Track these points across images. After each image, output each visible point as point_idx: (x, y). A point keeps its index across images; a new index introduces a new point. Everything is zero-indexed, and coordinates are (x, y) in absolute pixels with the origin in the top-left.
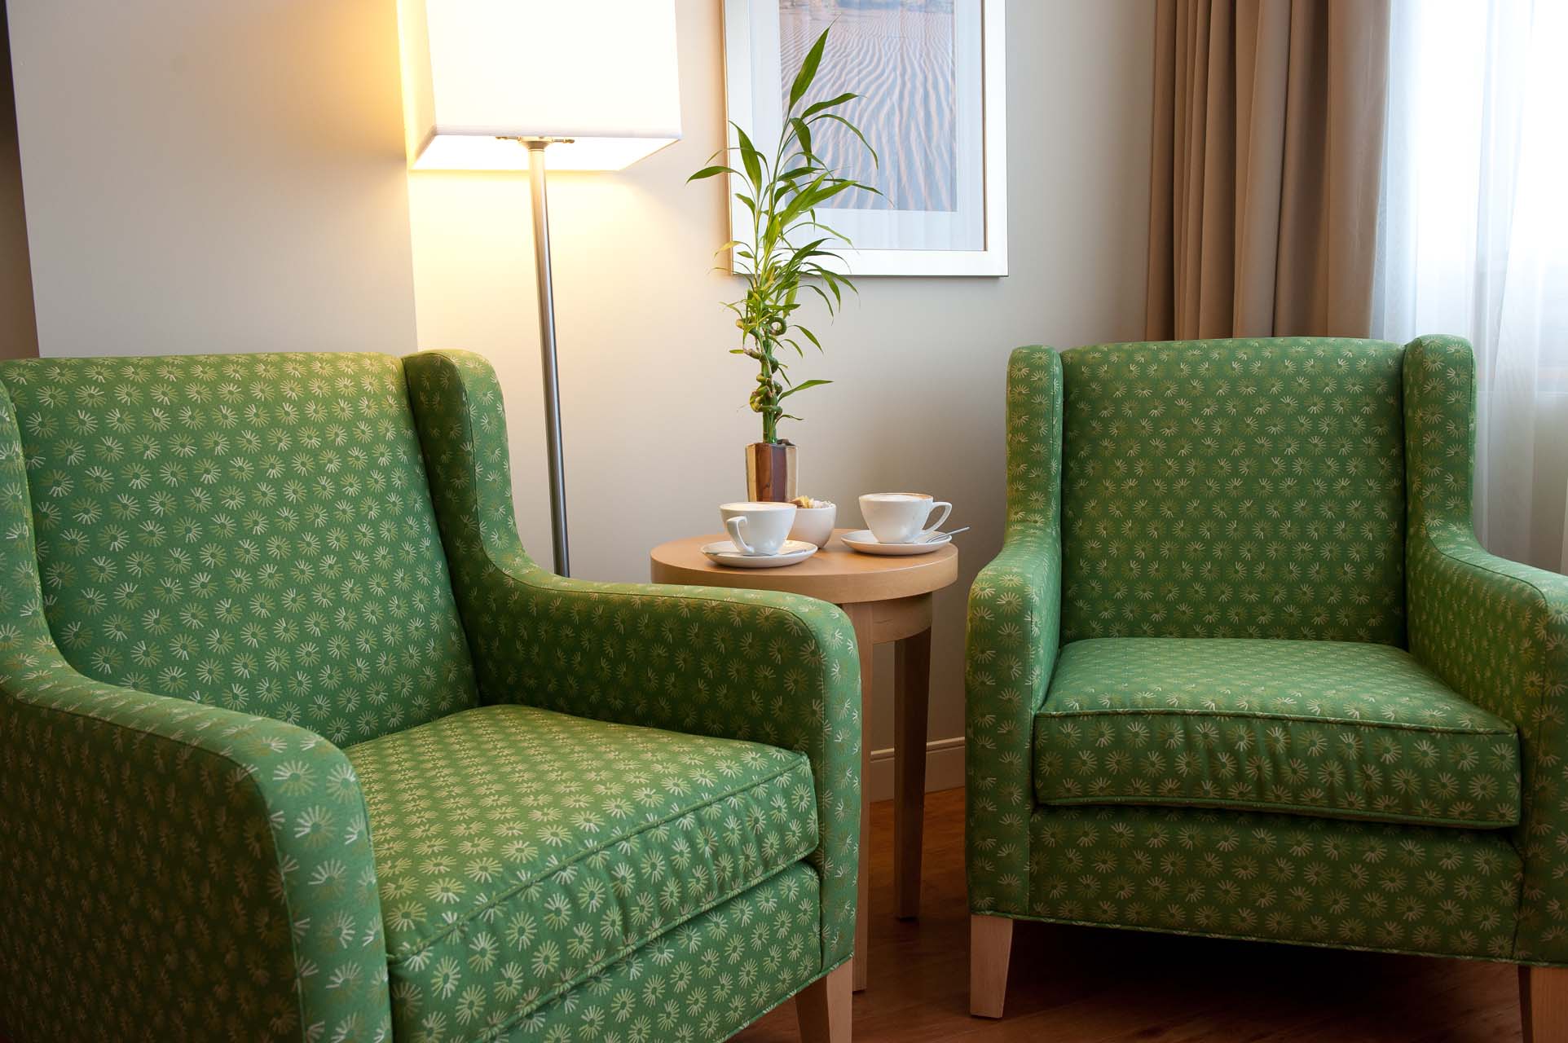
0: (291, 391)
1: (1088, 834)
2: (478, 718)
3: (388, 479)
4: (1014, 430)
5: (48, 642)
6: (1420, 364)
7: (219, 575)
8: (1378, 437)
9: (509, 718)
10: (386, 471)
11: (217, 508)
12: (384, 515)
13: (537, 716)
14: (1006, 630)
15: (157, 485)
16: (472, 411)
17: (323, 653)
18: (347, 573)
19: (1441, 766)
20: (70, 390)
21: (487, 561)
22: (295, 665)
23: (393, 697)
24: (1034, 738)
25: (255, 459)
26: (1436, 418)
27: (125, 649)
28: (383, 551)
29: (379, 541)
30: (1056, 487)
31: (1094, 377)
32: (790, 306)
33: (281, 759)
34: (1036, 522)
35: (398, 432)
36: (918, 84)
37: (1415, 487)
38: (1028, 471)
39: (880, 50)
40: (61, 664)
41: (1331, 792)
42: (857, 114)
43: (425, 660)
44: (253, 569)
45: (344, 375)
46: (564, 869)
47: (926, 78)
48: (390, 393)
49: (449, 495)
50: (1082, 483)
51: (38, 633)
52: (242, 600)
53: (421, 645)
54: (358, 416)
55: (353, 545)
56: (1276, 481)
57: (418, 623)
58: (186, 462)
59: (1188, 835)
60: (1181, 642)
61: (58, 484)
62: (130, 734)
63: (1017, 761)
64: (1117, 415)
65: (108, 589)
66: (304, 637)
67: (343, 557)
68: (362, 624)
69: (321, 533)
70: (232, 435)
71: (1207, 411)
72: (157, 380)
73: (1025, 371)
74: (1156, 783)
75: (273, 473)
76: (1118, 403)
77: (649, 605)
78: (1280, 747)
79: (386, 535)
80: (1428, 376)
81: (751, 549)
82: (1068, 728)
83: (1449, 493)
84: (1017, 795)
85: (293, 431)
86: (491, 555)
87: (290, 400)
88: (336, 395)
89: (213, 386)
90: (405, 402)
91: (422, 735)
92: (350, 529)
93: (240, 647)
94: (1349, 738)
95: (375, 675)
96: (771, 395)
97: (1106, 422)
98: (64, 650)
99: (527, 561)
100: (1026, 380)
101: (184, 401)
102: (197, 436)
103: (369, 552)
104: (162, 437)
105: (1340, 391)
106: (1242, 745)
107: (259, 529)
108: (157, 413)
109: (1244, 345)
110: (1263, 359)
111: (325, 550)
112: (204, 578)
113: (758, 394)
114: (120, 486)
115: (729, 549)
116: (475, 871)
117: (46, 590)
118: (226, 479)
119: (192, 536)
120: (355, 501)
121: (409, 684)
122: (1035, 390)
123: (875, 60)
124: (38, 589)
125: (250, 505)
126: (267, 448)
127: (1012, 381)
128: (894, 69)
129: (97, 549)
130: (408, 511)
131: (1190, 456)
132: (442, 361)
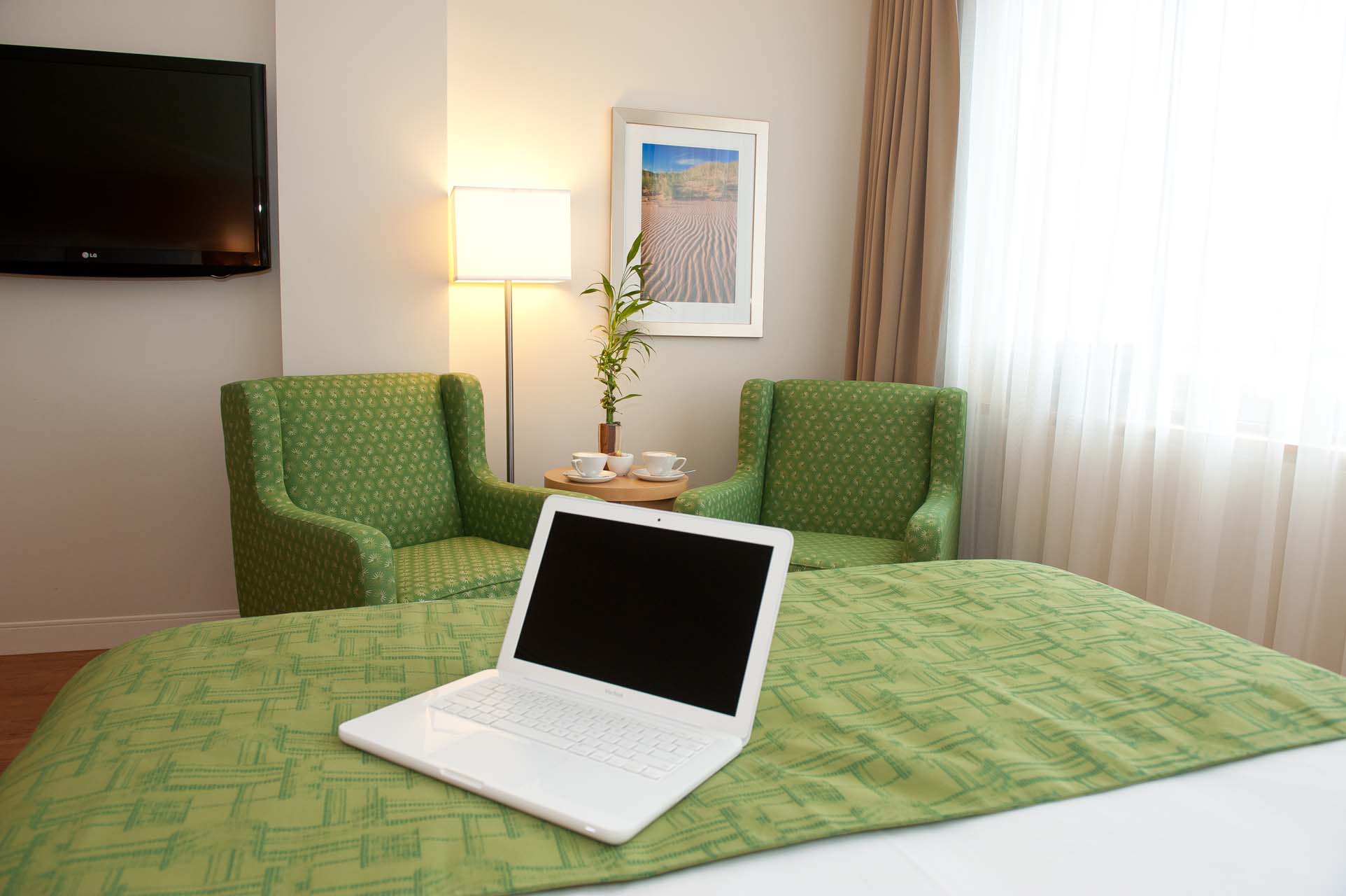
0: (387, 392)
2: (457, 542)
3: (428, 432)
4: (741, 422)
5: (285, 493)
7: (352, 470)
8: (919, 437)
9: (470, 541)
10: (427, 429)
11: (353, 442)
12: (425, 448)
13: (482, 542)
15: (330, 432)
16: (468, 403)
17: (393, 506)
18: (406, 473)
20: (298, 390)
22: (381, 511)
23: (423, 529)
25: (370, 422)
27: (313, 499)
28: (423, 464)
29: (421, 460)
30: (762, 452)
31: (787, 397)
32: (624, 359)
33: (365, 537)
34: (748, 469)
35: (434, 411)
36: (716, 238)
38: (747, 443)
39: (695, 222)
40: (290, 502)
42: (682, 253)
43: (438, 514)
44: (366, 469)
45: (412, 384)
46: (468, 591)
47: (720, 235)
48: (432, 393)
49: (456, 440)
50: (775, 451)
51: (282, 490)
52: (361, 482)
53: (437, 507)
54: (417, 403)
55: (410, 461)
57: (436, 497)
58: (342, 422)
60: (814, 534)
61: (292, 430)
62: (316, 527)
64: (795, 417)
65: (308, 474)
66: (386, 499)
67: (405, 465)
68: (411, 496)
69: (396, 455)
70: (361, 411)
71: (837, 419)
72: (332, 387)
73: (748, 393)
75: (378, 428)
76: (796, 411)
79: (425, 457)
81: (584, 474)
85: (387, 410)
86: (473, 469)
87: (387, 396)
88: (408, 394)
89: (355, 390)
90: (439, 397)
91: (431, 547)
92: (409, 454)
93: (359, 501)
95: (415, 518)
96: (609, 401)
97: (789, 421)
98: (292, 498)
99: (489, 472)
100: (749, 397)
101: (343, 396)
102: (347, 412)
103: (417, 465)
104: (333, 412)
105: (903, 413)
107: (370, 452)
108: (331, 401)
109: (863, 385)
110: (869, 394)
111: (398, 462)
112: (346, 472)
113: (603, 400)
114: (315, 431)
115: (574, 474)
116: (434, 588)
117: (285, 473)
118: (358, 430)
119: (342, 454)
120: (412, 442)
121: (430, 524)
122: (752, 402)
123: (692, 227)
124: (283, 473)
125: (366, 442)
126: (376, 417)
127: (743, 398)
128: (703, 230)
129: (305, 457)
130: (436, 447)
131: (827, 441)
132: (456, 380)
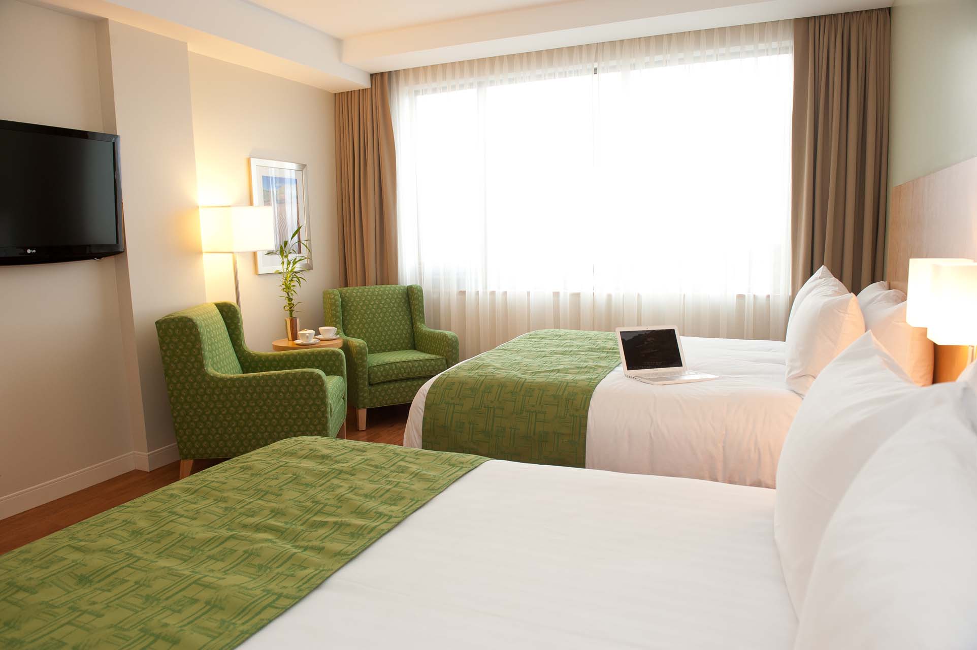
1: (380, 388)
6: (413, 292)
8: (406, 307)
11: (215, 342)
14: (363, 351)
19: (436, 365)
21: (245, 351)
24: (369, 371)
26: (417, 303)
30: (341, 323)
31: (345, 296)
34: (340, 331)
37: (414, 316)
41: (420, 373)
49: (234, 336)
50: (346, 321)
56: (388, 318)
59: (397, 385)
63: (366, 376)
74: (391, 376)
75: (218, 334)
76: (353, 302)
77: (274, 356)
78: (411, 366)
80: (415, 294)
82: (375, 368)
83: (421, 318)
84: (367, 383)
86: (245, 349)
94: (421, 363)
96: (291, 306)
97: (351, 307)
105: (397, 297)
106: (405, 366)
107: (220, 346)
110: (381, 291)
112: (218, 357)
122: (336, 300)
125: (218, 341)
131: (359, 314)
